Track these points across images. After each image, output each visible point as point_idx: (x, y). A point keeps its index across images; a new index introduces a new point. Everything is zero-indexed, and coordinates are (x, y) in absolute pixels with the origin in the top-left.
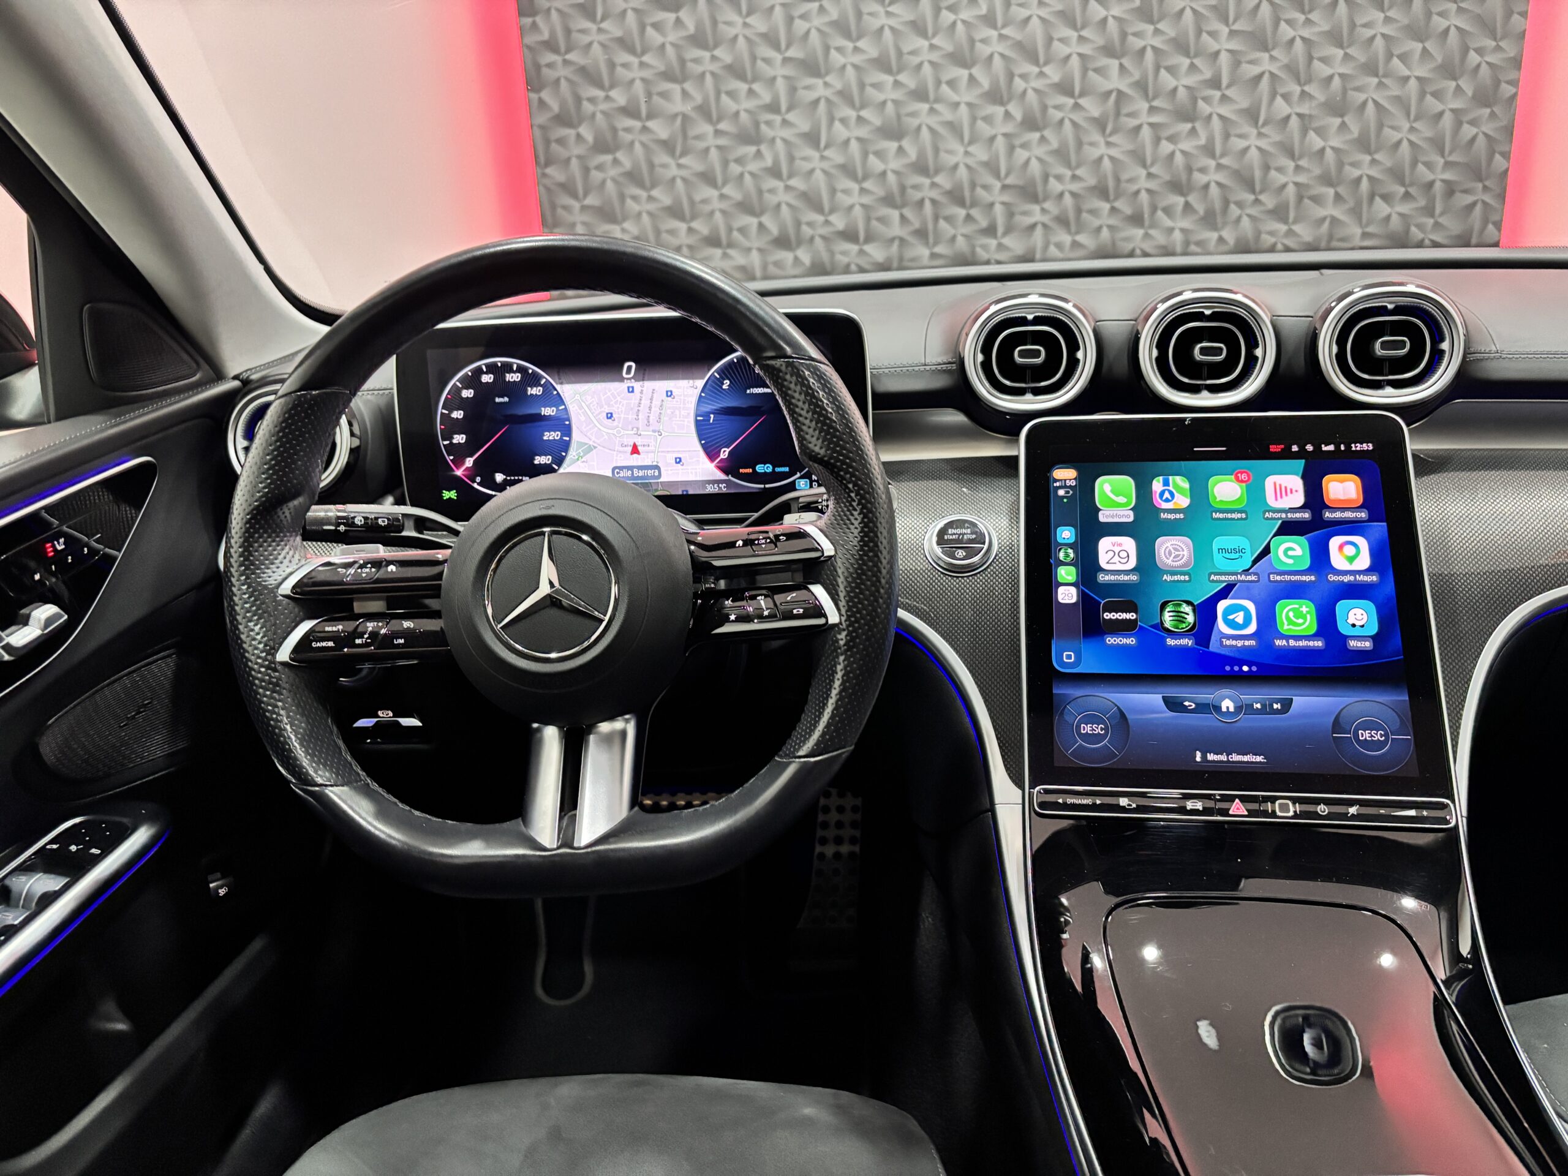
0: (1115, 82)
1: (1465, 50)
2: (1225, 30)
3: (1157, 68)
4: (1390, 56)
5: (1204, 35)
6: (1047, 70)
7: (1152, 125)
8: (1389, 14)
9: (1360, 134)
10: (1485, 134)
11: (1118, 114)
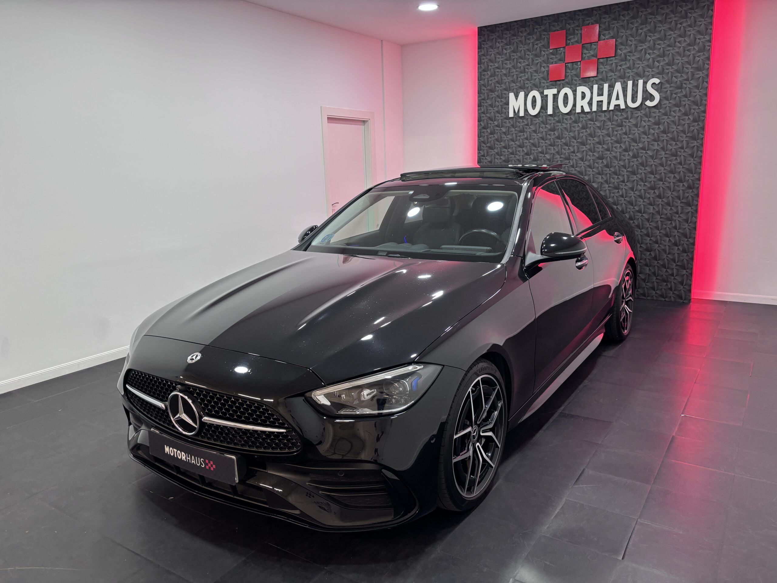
1: (685, 176)
2: (626, 170)
3: (610, 178)
4: (666, 177)
5: (621, 171)
7: (608, 190)
8: (665, 168)
9: (659, 194)
10: (691, 195)
11: (601, 187)
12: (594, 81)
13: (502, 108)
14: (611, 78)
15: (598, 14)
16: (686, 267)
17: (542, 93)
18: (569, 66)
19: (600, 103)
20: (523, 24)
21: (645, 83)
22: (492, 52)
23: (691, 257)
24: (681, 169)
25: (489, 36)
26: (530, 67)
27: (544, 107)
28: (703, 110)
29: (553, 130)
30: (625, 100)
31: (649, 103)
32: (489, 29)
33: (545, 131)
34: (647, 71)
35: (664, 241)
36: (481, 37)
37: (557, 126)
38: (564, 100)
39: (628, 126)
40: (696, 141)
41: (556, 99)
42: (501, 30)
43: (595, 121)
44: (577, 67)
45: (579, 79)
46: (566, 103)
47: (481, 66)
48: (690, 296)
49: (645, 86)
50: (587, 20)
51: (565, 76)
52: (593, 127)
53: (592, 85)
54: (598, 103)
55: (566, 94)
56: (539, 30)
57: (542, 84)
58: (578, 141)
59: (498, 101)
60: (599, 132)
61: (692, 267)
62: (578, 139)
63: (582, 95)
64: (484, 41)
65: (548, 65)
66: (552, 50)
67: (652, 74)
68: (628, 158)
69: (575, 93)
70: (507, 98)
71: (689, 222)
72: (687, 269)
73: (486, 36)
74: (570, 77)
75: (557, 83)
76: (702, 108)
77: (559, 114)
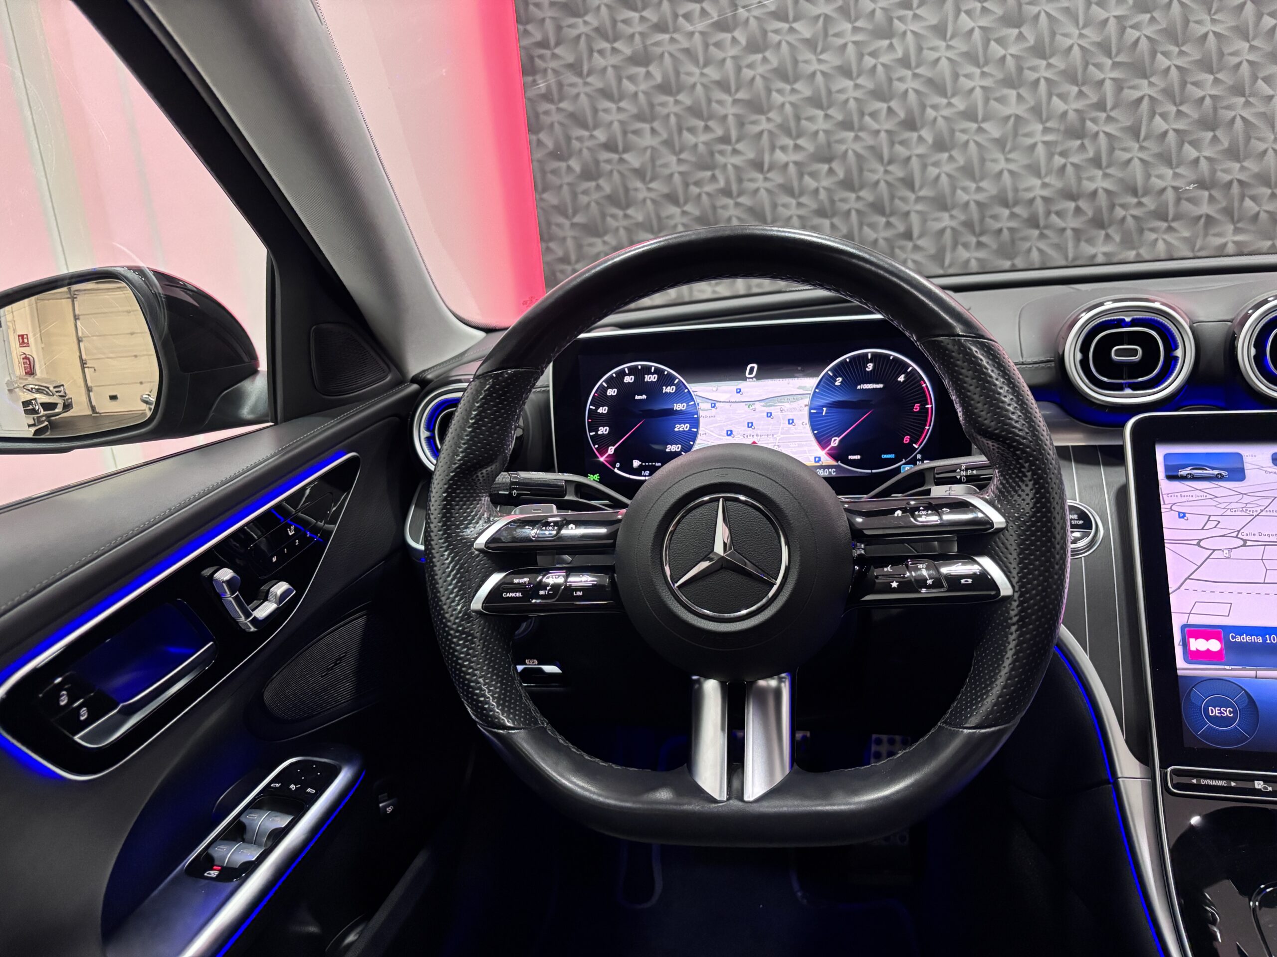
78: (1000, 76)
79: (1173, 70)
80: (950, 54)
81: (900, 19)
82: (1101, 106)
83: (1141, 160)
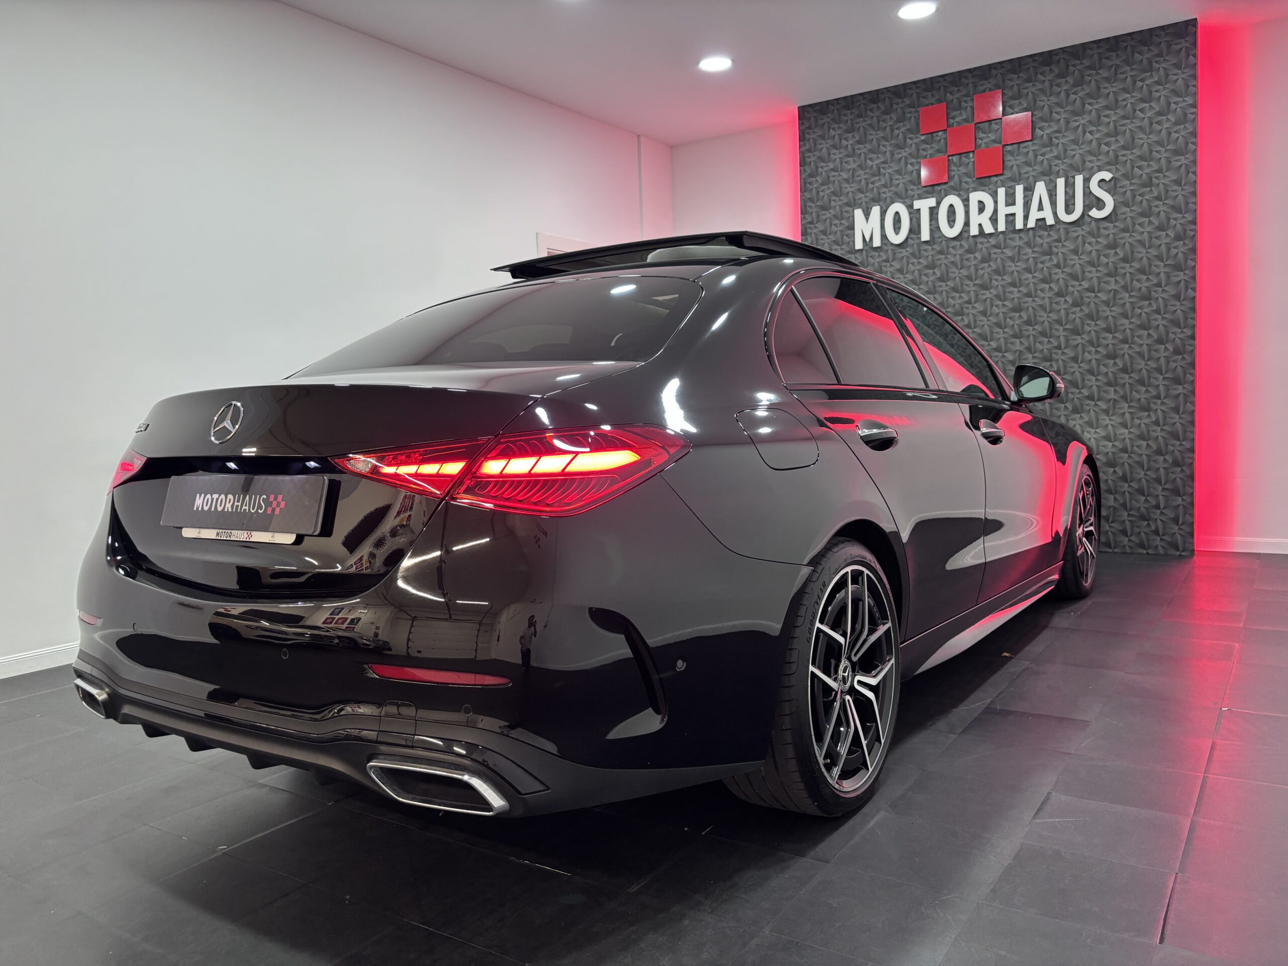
0: (1018, 347)
1: (1167, 333)
2: (1062, 328)
3: (1035, 343)
4: (1133, 336)
6: (991, 343)
8: (1131, 320)
9: (1123, 366)
10: (1180, 366)
12: (999, 182)
13: (842, 236)
14: (1028, 175)
15: (999, 75)
16: (1181, 493)
17: (910, 207)
18: (954, 160)
19: (1011, 218)
20: (874, 97)
21: (1087, 181)
22: (824, 145)
23: (1188, 473)
24: (1161, 322)
25: (816, 121)
26: (887, 166)
27: (915, 229)
28: (1190, 219)
29: (932, 266)
30: (1054, 211)
31: (1095, 213)
32: (816, 108)
33: (918, 270)
34: (1089, 161)
35: (1138, 447)
36: (804, 122)
37: (938, 260)
38: (948, 217)
39: (1061, 252)
40: (1182, 273)
41: (935, 215)
42: (837, 109)
43: (1004, 248)
44: (968, 161)
45: (973, 181)
46: (951, 221)
47: (805, 170)
48: (1193, 544)
49: (1087, 185)
50: (981, 85)
51: (949, 178)
52: (1001, 258)
53: (995, 189)
54: (1007, 218)
55: (951, 206)
56: (900, 106)
57: (909, 192)
58: (976, 282)
59: (835, 225)
60: (1011, 267)
61: (1191, 491)
62: (976, 280)
63: (979, 206)
64: (810, 128)
65: (918, 160)
66: (925, 136)
67: (1097, 166)
68: (1065, 306)
69: (966, 203)
70: (851, 218)
71: (1181, 412)
72: (1184, 495)
73: (812, 119)
74: (956, 178)
75: (935, 189)
76: (1189, 217)
77: (940, 240)
78: (1012, 333)
79: (1092, 331)
80: (988, 323)
81: (966, 308)
82: (1059, 347)
83: (1079, 372)
